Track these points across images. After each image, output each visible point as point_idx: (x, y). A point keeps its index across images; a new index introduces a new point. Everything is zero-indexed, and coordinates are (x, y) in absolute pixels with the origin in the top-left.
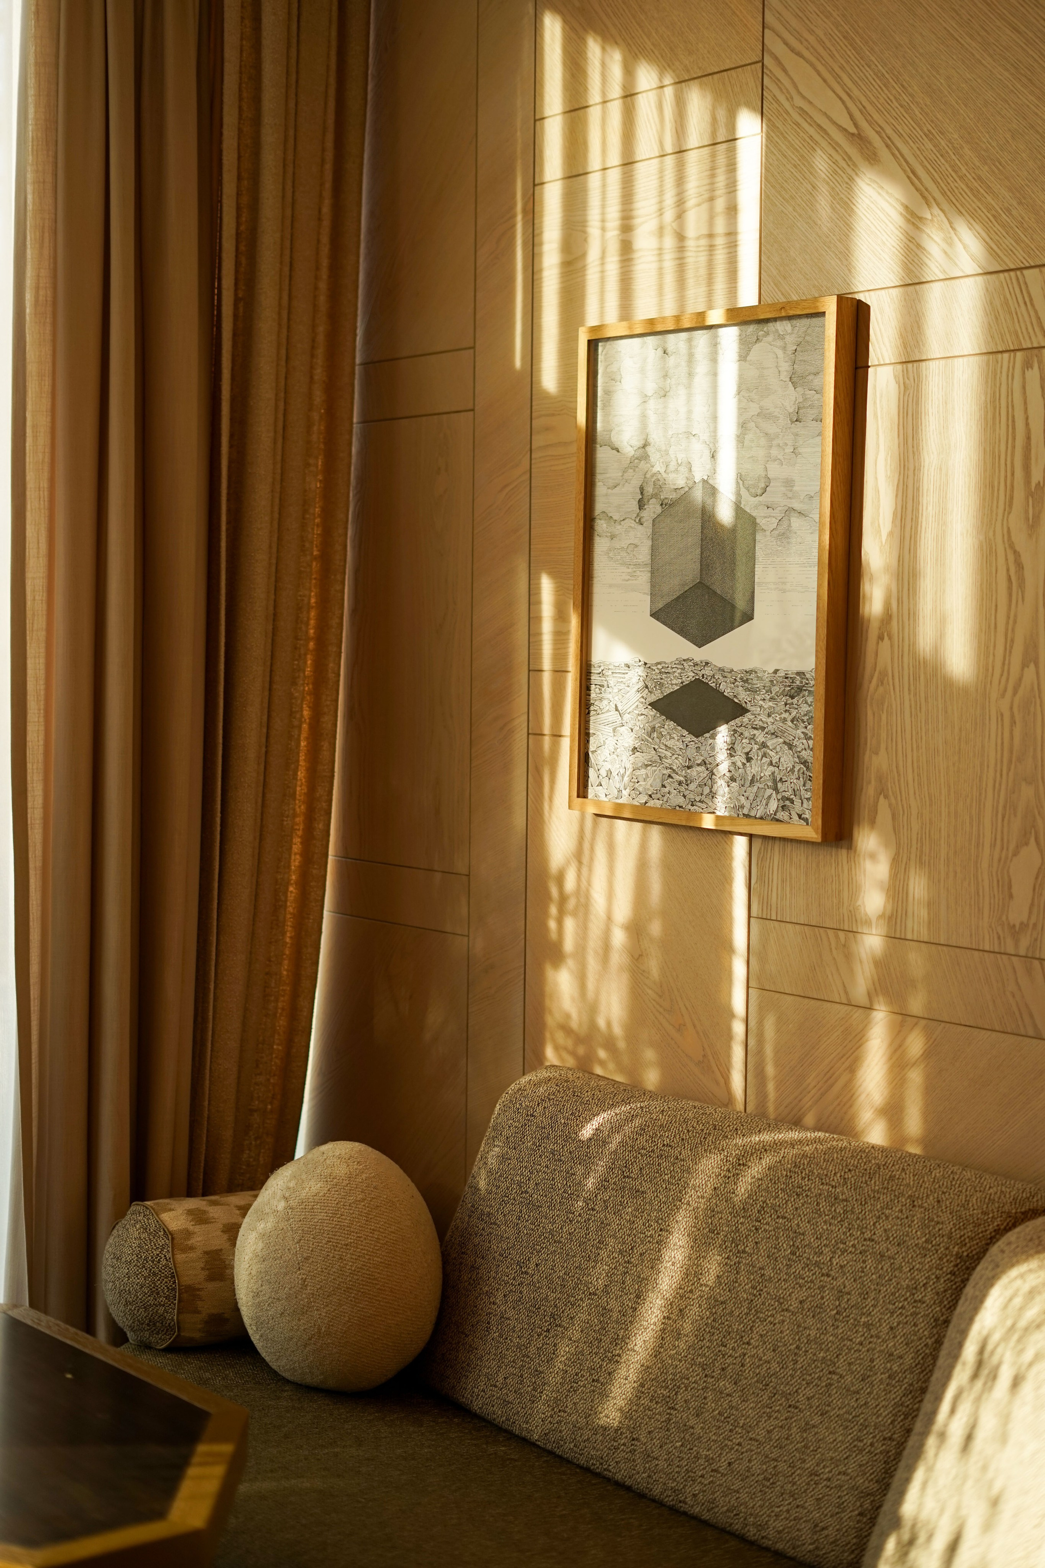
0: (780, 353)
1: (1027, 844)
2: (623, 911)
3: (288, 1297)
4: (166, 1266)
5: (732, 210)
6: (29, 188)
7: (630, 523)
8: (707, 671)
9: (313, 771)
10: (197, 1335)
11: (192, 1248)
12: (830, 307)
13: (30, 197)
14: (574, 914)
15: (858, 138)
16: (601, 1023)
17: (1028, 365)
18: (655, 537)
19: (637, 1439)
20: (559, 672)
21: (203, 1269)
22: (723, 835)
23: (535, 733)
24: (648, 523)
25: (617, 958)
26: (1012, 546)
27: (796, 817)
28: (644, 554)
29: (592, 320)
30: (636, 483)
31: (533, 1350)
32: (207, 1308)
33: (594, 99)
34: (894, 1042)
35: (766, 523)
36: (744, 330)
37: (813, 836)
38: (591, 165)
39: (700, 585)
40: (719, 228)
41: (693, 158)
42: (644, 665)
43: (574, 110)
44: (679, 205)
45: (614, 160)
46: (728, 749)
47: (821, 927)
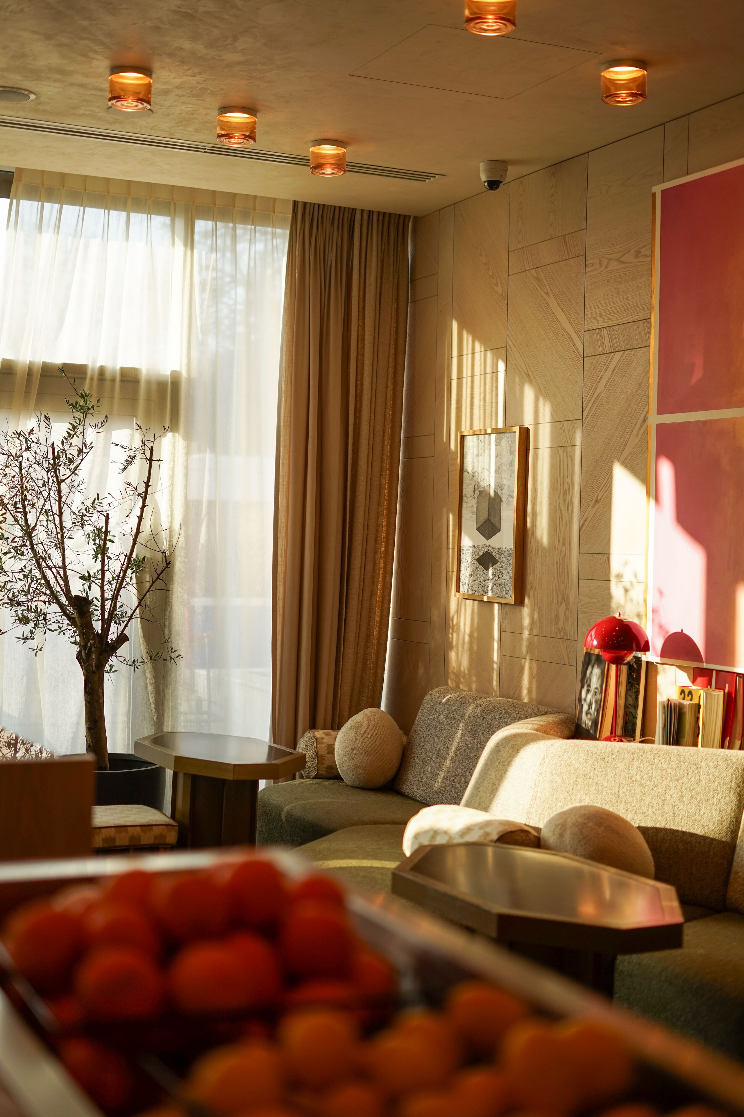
0: (507, 443)
1: (562, 603)
2: (468, 631)
3: (348, 755)
4: (314, 748)
5: (497, 395)
6: (283, 383)
7: (471, 498)
8: (490, 549)
9: (384, 586)
10: (324, 773)
11: (323, 743)
12: (516, 429)
13: (283, 386)
14: (456, 632)
15: (528, 375)
16: (462, 669)
17: (564, 452)
18: (478, 503)
19: (444, 793)
20: (453, 549)
21: (326, 750)
22: (490, 603)
23: (448, 571)
24: (476, 498)
25: (466, 646)
26: (560, 508)
27: (509, 597)
28: (475, 509)
29: (463, 429)
30: (473, 485)
31: (422, 772)
32: (327, 763)
33: (465, 352)
34: (530, 668)
35: (504, 499)
36: (498, 435)
37: (513, 603)
38: (465, 375)
39: (488, 520)
40: (494, 401)
41: (488, 376)
42: (474, 546)
43: (460, 356)
44: (485, 392)
45: (469, 374)
46: (494, 575)
47: (517, 633)
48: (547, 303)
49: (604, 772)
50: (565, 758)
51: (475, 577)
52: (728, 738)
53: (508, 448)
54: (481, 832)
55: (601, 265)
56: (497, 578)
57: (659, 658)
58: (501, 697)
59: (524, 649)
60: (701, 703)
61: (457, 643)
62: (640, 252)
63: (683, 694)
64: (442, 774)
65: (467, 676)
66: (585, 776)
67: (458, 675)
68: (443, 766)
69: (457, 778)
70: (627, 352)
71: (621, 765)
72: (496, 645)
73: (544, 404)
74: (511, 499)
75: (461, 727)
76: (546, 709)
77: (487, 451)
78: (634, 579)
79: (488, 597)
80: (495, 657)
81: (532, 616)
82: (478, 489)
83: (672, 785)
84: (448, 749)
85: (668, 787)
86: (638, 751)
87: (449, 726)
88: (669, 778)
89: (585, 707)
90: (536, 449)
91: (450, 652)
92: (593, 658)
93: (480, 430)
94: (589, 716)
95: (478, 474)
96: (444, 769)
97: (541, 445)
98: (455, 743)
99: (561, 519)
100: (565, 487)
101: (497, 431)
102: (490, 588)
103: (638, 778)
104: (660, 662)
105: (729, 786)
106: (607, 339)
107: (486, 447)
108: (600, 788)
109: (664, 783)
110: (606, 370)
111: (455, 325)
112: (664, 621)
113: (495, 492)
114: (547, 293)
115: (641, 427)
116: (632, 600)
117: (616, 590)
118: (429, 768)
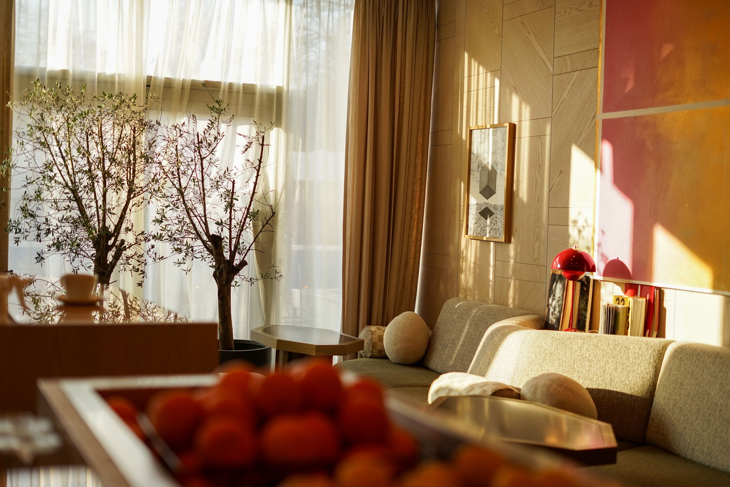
1: (537, 241)
2: (473, 260)
3: (393, 342)
4: (370, 338)
5: (494, 102)
6: (351, 95)
7: (476, 172)
8: (488, 205)
9: (417, 231)
10: (376, 354)
11: (376, 334)
12: (507, 125)
13: (351, 97)
14: (465, 261)
15: (515, 88)
16: (469, 286)
17: (539, 139)
18: (480, 175)
20: (464, 206)
21: (378, 339)
22: (488, 241)
23: (460, 221)
24: (479, 172)
25: (472, 270)
26: (536, 177)
27: (501, 237)
28: (479, 179)
29: (471, 125)
30: (478, 162)
31: (442, 353)
32: (378, 348)
33: (473, 74)
34: (514, 285)
35: (498, 172)
36: (494, 129)
37: (503, 241)
38: (472, 89)
39: (488, 186)
40: (492, 106)
41: (488, 90)
42: (478, 204)
43: (470, 76)
44: (486, 100)
45: (476, 89)
46: (491, 223)
47: (506, 262)
48: (529, 39)
49: (564, 352)
50: (538, 342)
51: (479, 224)
52: (648, 330)
53: (502, 137)
54: (481, 390)
55: (565, 12)
56: (493, 225)
57: (602, 277)
58: (495, 304)
59: (510, 272)
60: (630, 307)
61: (466, 269)
62: (592, 3)
63: (618, 301)
64: (455, 355)
65: (472, 290)
66: (551, 354)
67: (466, 290)
68: (455, 350)
69: (465, 357)
70: (582, 71)
71: (575, 347)
72: (491, 270)
73: (526, 108)
74: (503, 172)
75: (468, 324)
76: (525, 312)
77: (487, 140)
78: (585, 225)
79: (486, 238)
80: (491, 277)
81: (516, 249)
82: (481, 165)
83: (610, 360)
84: (459, 338)
85: (607, 362)
86: (587, 338)
87: (460, 323)
88: (608, 356)
89: (552, 310)
90: (520, 138)
91: (461, 275)
92: (557, 277)
93: (482, 126)
94: (554, 316)
95: (481, 155)
96: (456, 351)
97: (523, 136)
98: (464, 335)
99: (537, 185)
100: (540, 163)
101: (494, 126)
102: (488, 232)
103: (587, 355)
104: (602, 280)
105: (649, 362)
106: (569, 62)
107: (487, 137)
108: (561, 362)
109: (605, 359)
110: (568, 84)
111: (466, 55)
112: (605, 252)
113: (492, 167)
114: (529, 33)
115: (592, 121)
116: (583, 238)
117: (573, 232)
118: (447, 351)
